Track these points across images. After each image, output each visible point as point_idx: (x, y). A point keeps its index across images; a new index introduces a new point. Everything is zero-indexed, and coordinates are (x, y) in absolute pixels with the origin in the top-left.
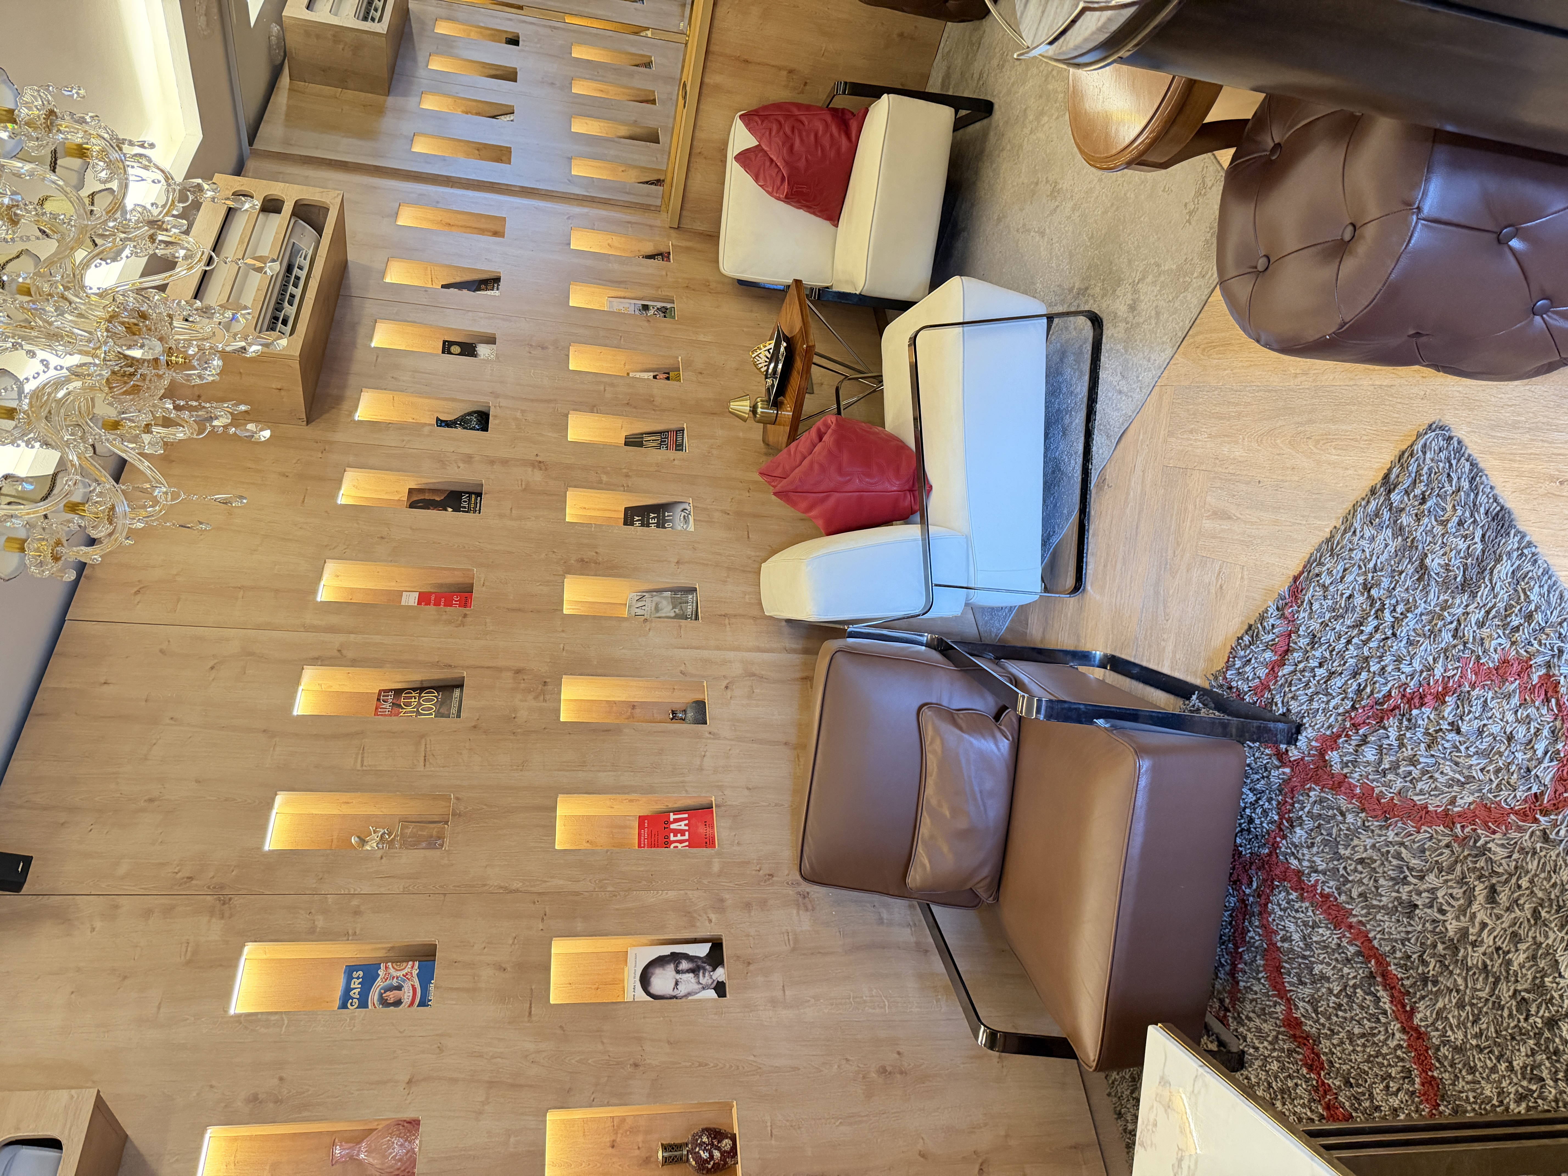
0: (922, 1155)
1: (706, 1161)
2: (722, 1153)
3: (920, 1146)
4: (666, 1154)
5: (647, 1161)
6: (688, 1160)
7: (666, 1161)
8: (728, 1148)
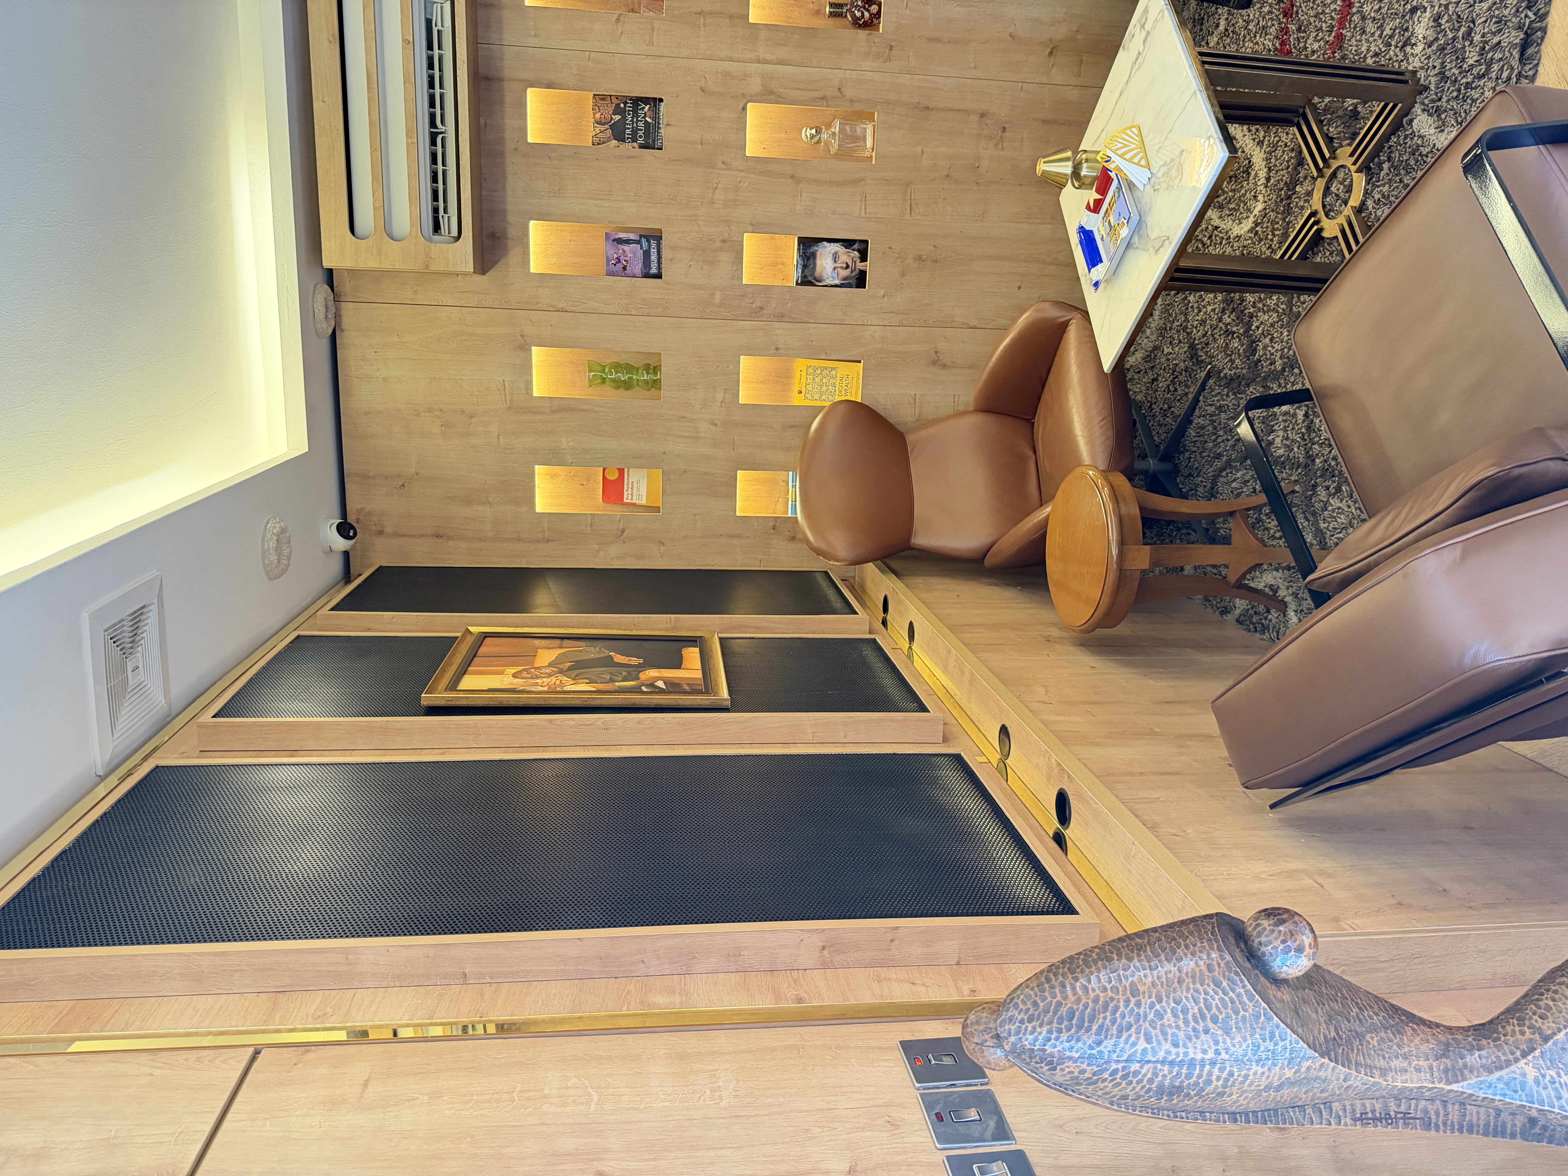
0: (1011, 35)
1: (859, 19)
2: (870, 15)
3: (1011, 30)
4: (832, 10)
5: (818, 12)
6: (846, 16)
7: (832, 14)
8: (875, 11)
